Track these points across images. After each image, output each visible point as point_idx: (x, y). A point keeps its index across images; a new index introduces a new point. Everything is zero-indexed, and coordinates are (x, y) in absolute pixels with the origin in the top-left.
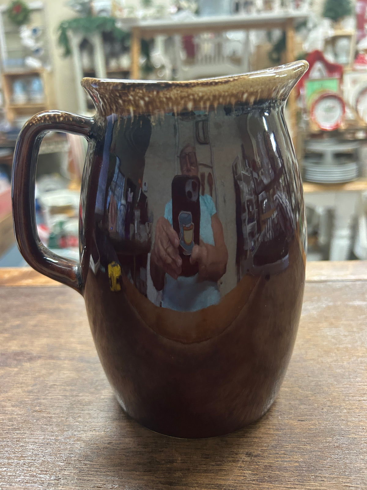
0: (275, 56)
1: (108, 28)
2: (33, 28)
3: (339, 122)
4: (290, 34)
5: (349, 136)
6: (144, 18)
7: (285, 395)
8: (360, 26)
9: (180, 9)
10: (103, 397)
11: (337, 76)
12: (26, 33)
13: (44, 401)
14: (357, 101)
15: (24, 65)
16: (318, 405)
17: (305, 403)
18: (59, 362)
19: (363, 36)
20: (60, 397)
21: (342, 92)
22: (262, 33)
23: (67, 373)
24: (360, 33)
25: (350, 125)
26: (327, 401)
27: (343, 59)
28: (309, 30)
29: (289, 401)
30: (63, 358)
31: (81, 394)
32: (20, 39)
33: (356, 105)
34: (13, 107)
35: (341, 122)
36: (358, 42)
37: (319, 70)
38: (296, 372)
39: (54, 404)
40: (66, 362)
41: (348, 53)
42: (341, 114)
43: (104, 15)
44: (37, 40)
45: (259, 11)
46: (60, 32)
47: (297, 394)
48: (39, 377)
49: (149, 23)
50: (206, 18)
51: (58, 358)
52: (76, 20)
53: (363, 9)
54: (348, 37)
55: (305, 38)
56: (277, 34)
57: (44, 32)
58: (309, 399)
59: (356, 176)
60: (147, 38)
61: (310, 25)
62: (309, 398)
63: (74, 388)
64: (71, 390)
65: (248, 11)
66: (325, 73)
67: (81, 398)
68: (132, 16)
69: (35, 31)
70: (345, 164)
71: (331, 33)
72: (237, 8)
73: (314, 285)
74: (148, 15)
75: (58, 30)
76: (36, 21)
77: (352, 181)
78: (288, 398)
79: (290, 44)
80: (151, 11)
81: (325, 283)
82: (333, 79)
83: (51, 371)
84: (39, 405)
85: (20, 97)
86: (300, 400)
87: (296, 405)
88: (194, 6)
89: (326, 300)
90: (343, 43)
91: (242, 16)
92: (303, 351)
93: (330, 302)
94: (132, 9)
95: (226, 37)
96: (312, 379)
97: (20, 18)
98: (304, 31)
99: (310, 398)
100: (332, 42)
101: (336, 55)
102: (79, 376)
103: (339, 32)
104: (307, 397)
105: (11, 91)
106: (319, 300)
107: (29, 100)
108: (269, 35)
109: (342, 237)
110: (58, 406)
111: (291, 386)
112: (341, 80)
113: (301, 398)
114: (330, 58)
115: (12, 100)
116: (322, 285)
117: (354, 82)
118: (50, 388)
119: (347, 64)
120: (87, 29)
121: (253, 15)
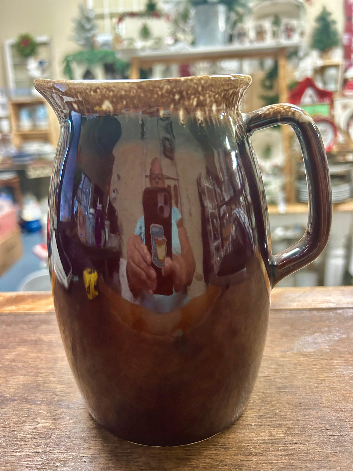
0: (268, 83)
1: (109, 60)
2: (40, 61)
3: (331, 145)
4: (282, 62)
5: (340, 159)
6: (143, 49)
7: (300, 454)
8: (347, 56)
9: (176, 41)
10: (81, 455)
11: (327, 101)
12: (32, 65)
13: (11, 459)
14: (348, 125)
15: (30, 94)
16: (341, 468)
17: (325, 465)
18: (34, 407)
19: (350, 66)
20: (31, 454)
21: (333, 117)
22: (255, 63)
23: (42, 423)
24: (348, 63)
25: (342, 148)
26: (351, 462)
27: (331, 87)
28: (301, 59)
29: (306, 464)
30: (38, 402)
31: (56, 451)
32: (28, 70)
33: (348, 129)
34: (20, 133)
35: (333, 145)
36: (346, 70)
37: (311, 96)
38: (311, 423)
39: (23, 463)
40: (42, 407)
41: (336, 82)
42: (333, 138)
43: (106, 49)
44: (43, 71)
45: (251, 42)
46: (64, 65)
47: (314, 453)
48: (9, 426)
49: (148, 53)
50: (202, 49)
51: (33, 403)
52: (80, 54)
53: (350, 40)
54: (336, 66)
55: (296, 67)
56: (269, 63)
57: (50, 63)
58: (330, 461)
59: (349, 197)
60: (146, 67)
61: (301, 54)
62: (329, 459)
63: (47, 442)
64: (44, 444)
65: (242, 42)
66: (316, 99)
67: (55, 456)
68: (131, 47)
69: (41, 63)
70: (337, 185)
71: (320, 63)
72: (230, 39)
73: (323, 313)
74: (147, 46)
75: (63, 62)
76: (43, 54)
77: (345, 202)
78: (305, 458)
79: (282, 72)
80: (149, 43)
81: (335, 311)
82: (324, 104)
83: (24, 419)
84: (4, 464)
85: (26, 124)
86: (319, 461)
87: (314, 469)
88: (190, 38)
89: (338, 332)
90: (332, 72)
91: (236, 46)
92: (317, 396)
93: (343, 333)
94: (131, 40)
95: (221, 66)
96: (331, 433)
97: (27, 51)
98: (295, 60)
99: (331, 459)
100: (321, 71)
101: (325, 83)
102: (55, 426)
103: (327, 62)
104: (327, 457)
105: (18, 117)
106: (329, 332)
107: (35, 126)
108: (262, 65)
109: (337, 257)
110: (27, 467)
111: (307, 443)
112: (332, 105)
113: (320, 459)
114: (320, 85)
115: (18, 127)
116: (331, 314)
117: (345, 107)
118: (20, 441)
119: (336, 92)
120: (90, 61)
121: (246, 45)
